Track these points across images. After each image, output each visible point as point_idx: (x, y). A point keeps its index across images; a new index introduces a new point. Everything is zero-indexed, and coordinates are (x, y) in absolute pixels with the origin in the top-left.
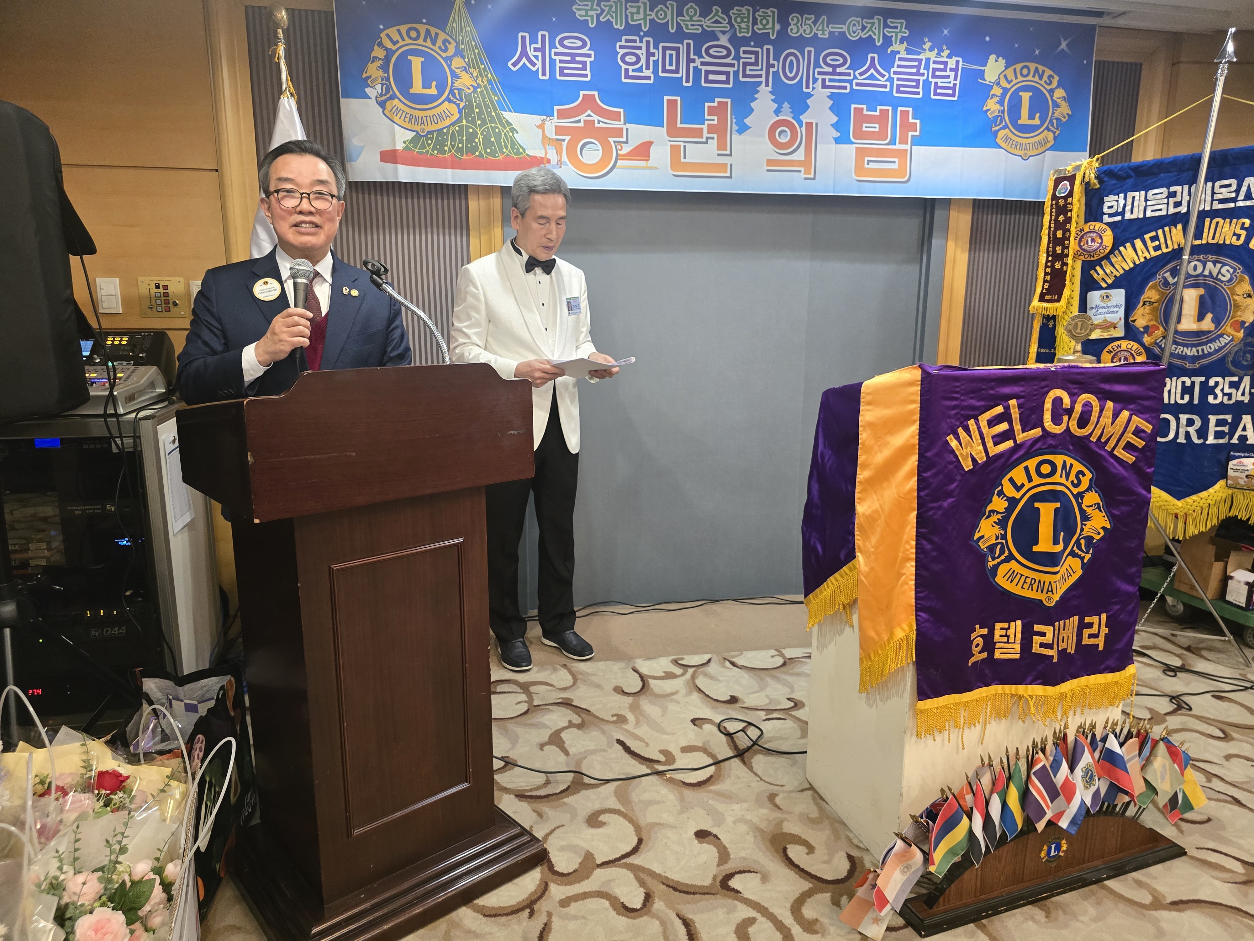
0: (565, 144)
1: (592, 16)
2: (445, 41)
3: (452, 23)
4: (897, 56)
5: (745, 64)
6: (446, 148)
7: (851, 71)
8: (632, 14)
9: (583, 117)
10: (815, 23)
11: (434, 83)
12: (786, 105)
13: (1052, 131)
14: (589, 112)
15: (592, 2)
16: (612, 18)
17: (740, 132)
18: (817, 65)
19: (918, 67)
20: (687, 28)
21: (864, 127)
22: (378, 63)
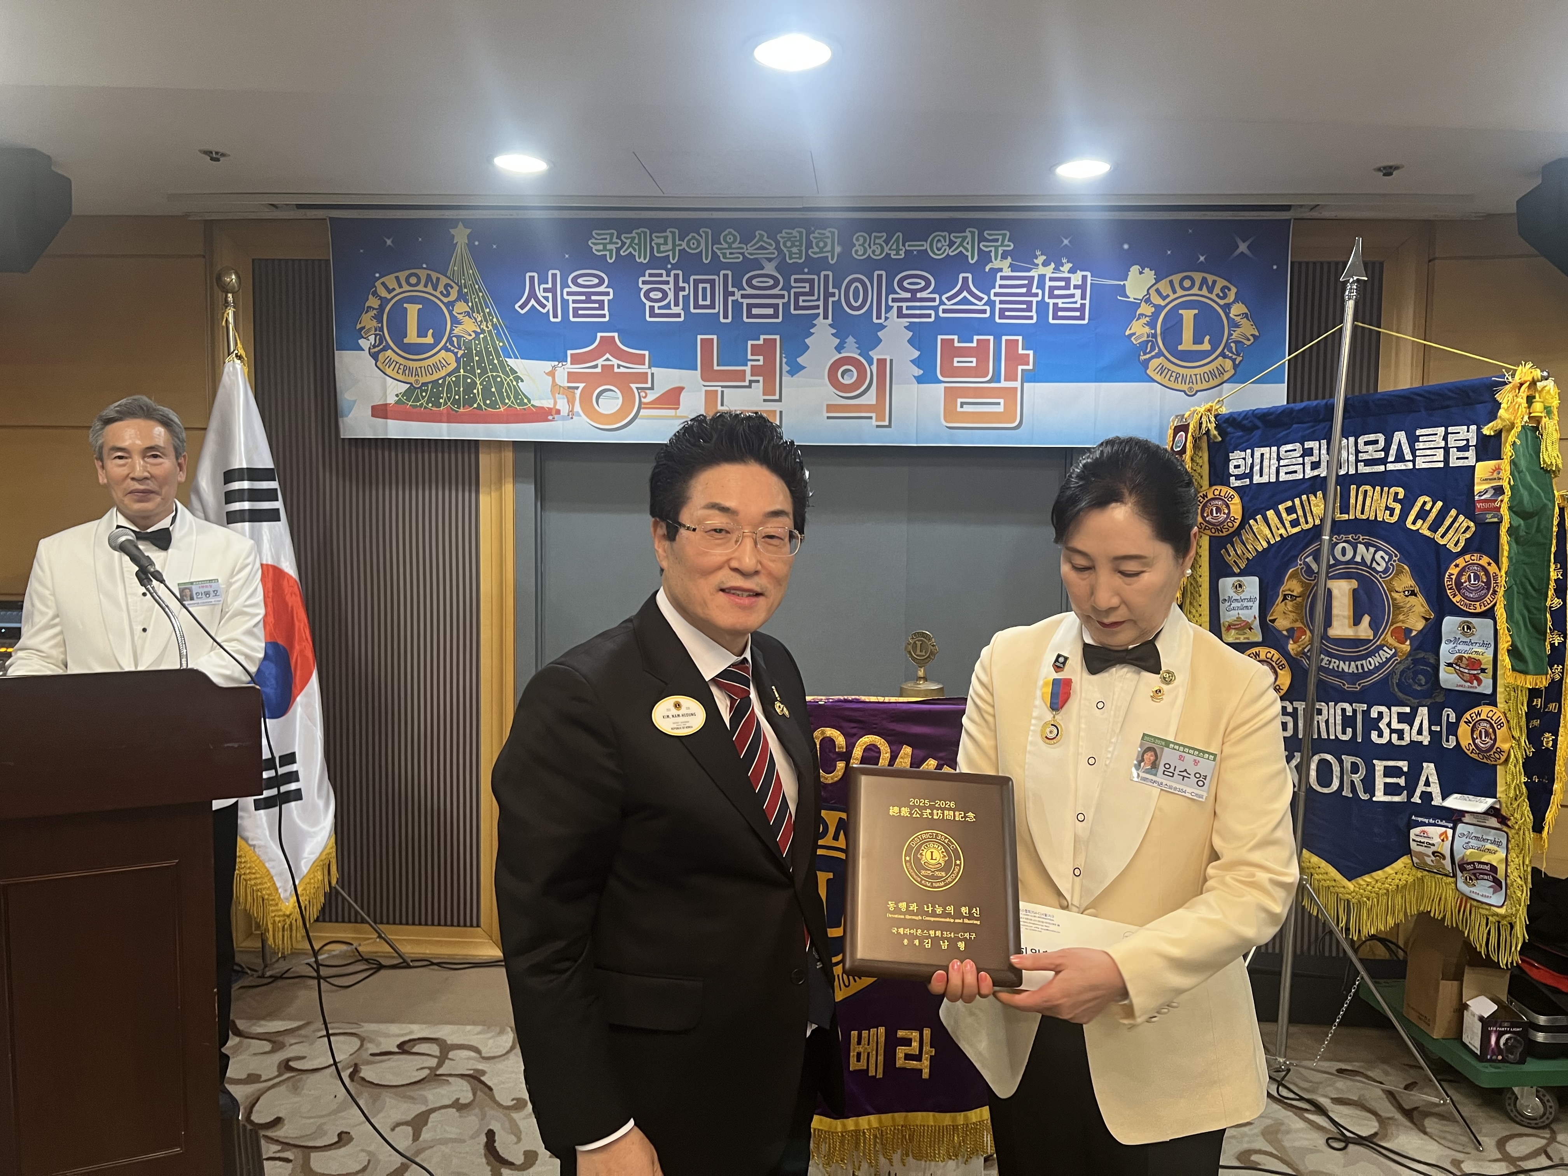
0: (578, 392)
1: (611, 251)
2: (446, 286)
3: (454, 267)
4: (999, 275)
5: (797, 295)
6: (441, 401)
7: (937, 296)
8: (658, 245)
9: (600, 362)
10: (887, 242)
11: (431, 331)
12: (851, 340)
13: (1230, 358)
14: (608, 356)
15: (612, 235)
16: (635, 251)
17: (792, 373)
18: (890, 290)
19: (1029, 286)
20: (724, 257)
21: (957, 362)
22: (372, 313)
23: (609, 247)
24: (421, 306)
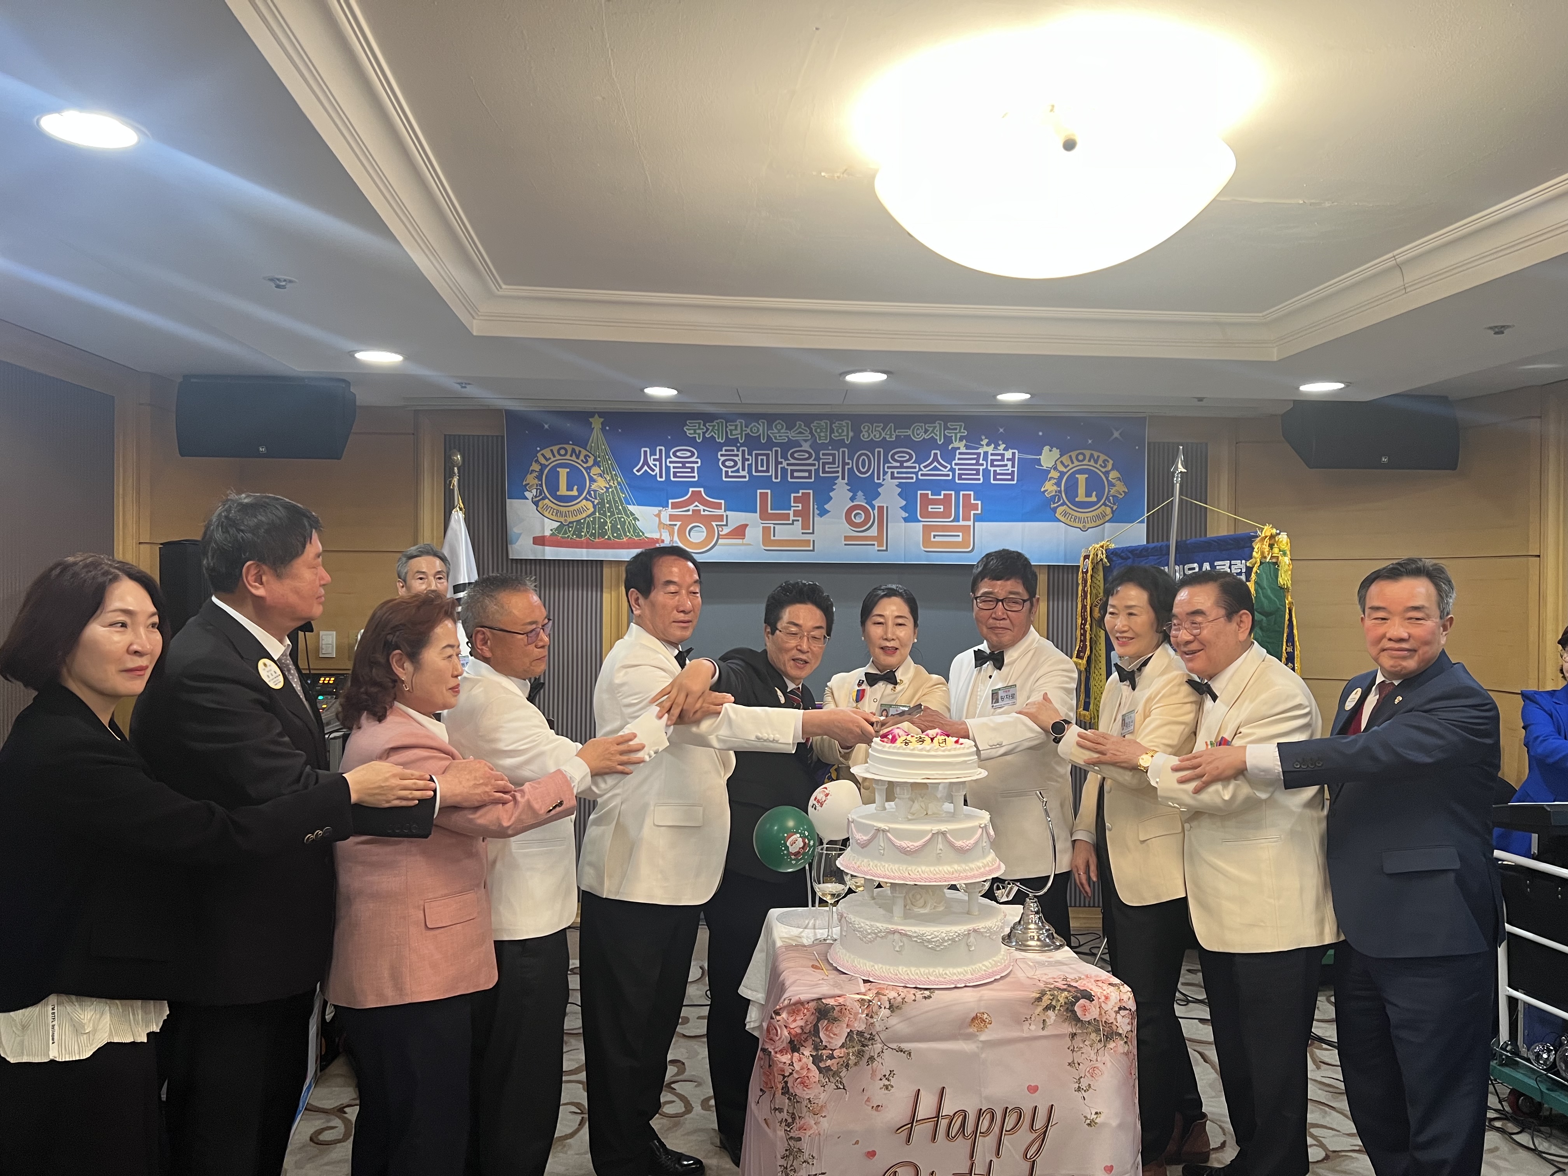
0: (676, 528)
1: (699, 434)
2: (586, 456)
3: (592, 444)
4: (958, 451)
5: (824, 464)
6: (582, 534)
7: (917, 465)
9: (691, 507)
10: (883, 429)
11: (576, 487)
12: (860, 493)
13: (1110, 506)
14: (696, 503)
15: (699, 424)
16: (715, 434)
17: (821, 515)
18: (886, 461)
19: (978, 459)
20: (776, 439)
21: (930, 508)
22: (535, 474)
23: (698, 431)
24: (568, 470)
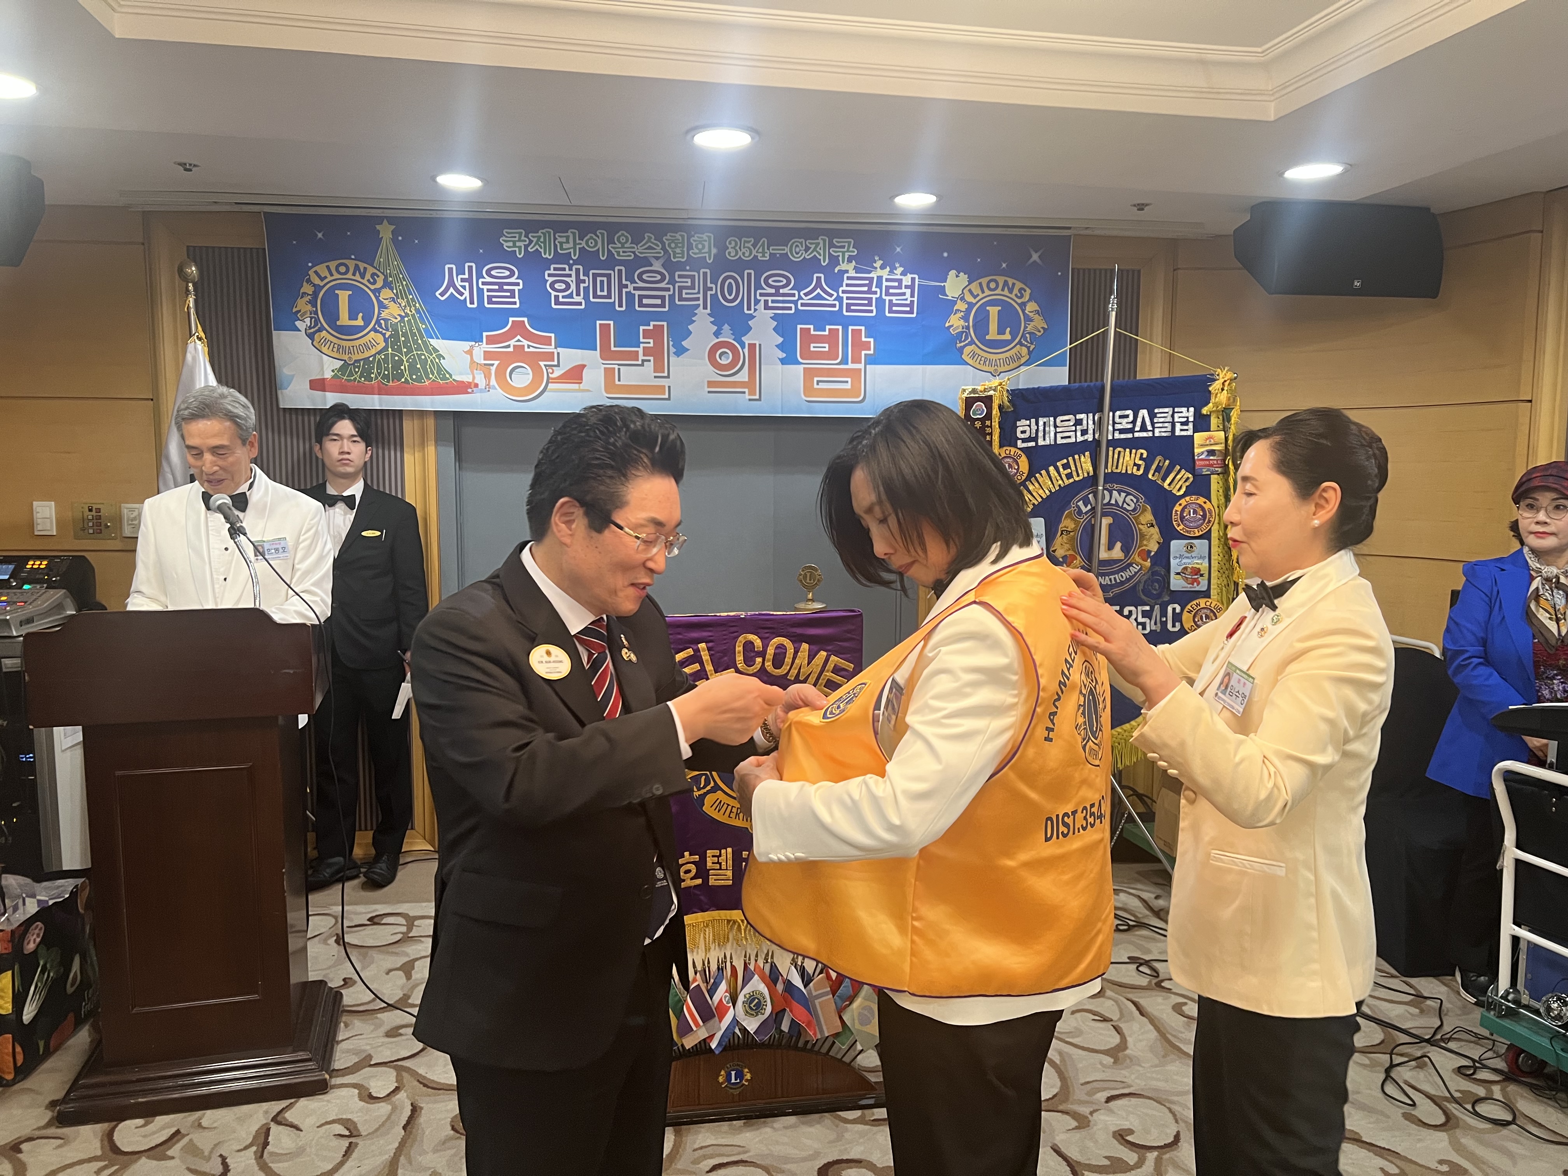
0: (493, 369)
1: (520, 247)
2: (373, 275)
3: (380, 259)
4: (846, 275)
5: (681, 289)
6: (373, 375)
7: (796, 292)
9: (512, 342)
10: (754, 246)
11: (361, 315)
12: (726, 327)
13: (1026, 346)
14: (519, 337)
15: (520, 234)
16: (541, 248)
17: (678, 354)
18: (758, 286)
19: (870, 286)
20: (619, 255)
21: (813, 347)
22: (306, 298)
24: (350, 292)
